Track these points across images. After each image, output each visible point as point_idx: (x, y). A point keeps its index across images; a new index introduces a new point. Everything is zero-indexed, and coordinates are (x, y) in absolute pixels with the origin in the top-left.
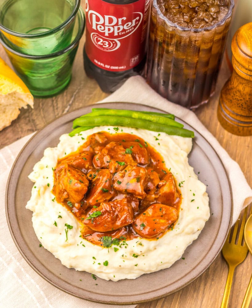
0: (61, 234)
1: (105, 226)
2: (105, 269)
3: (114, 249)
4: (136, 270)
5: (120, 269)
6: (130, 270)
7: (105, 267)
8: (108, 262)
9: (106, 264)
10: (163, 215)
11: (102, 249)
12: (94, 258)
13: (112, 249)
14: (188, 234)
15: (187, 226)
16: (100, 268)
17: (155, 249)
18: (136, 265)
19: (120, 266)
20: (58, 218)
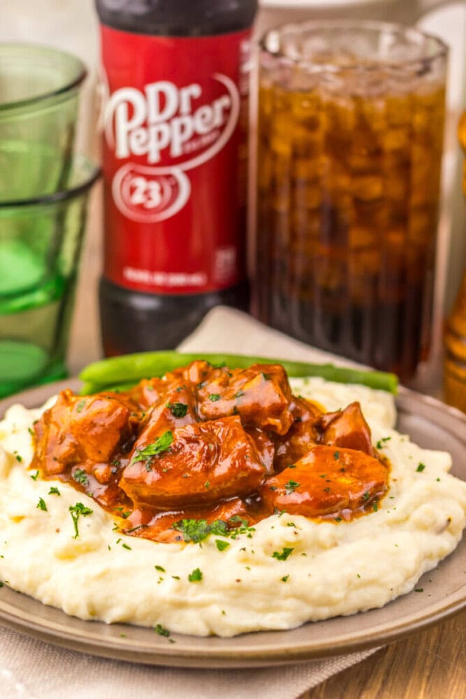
0: (58, 531)
1: (187, 477)
2: (194, 594)
3: (216, 544)
4: (287, 597)
5: (240, 591)
6: (270, 596)
7: (194, 586)
8: (201, 571)
9: (197, 576)
10: (345, 467)
11: (182, 549)
12: (158, 568)
13: (211, 545)
14: (422, 527)
15: (416, 506)
16: (179, 590)
17: (336, 545)
18: (284, 580)
19: (238, 581)
20: (50, 493)
